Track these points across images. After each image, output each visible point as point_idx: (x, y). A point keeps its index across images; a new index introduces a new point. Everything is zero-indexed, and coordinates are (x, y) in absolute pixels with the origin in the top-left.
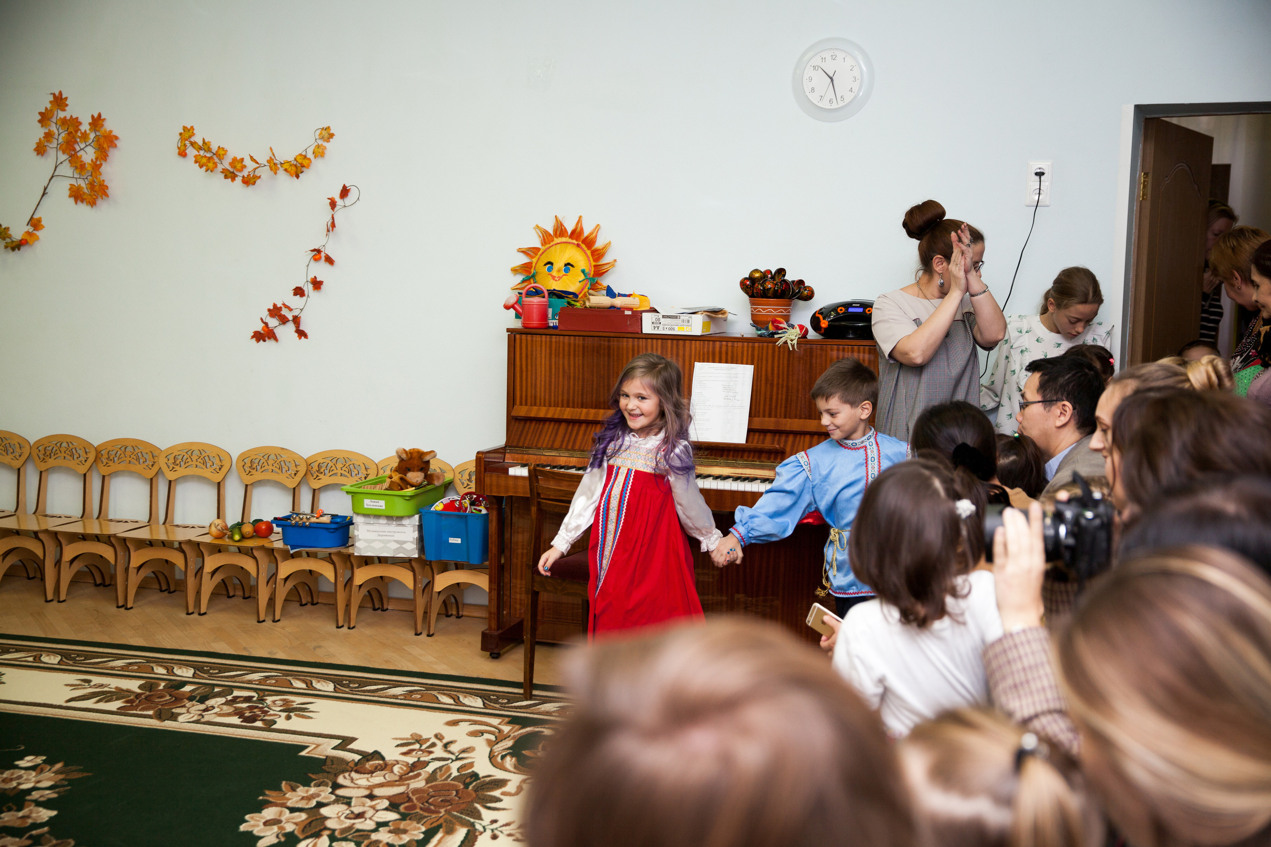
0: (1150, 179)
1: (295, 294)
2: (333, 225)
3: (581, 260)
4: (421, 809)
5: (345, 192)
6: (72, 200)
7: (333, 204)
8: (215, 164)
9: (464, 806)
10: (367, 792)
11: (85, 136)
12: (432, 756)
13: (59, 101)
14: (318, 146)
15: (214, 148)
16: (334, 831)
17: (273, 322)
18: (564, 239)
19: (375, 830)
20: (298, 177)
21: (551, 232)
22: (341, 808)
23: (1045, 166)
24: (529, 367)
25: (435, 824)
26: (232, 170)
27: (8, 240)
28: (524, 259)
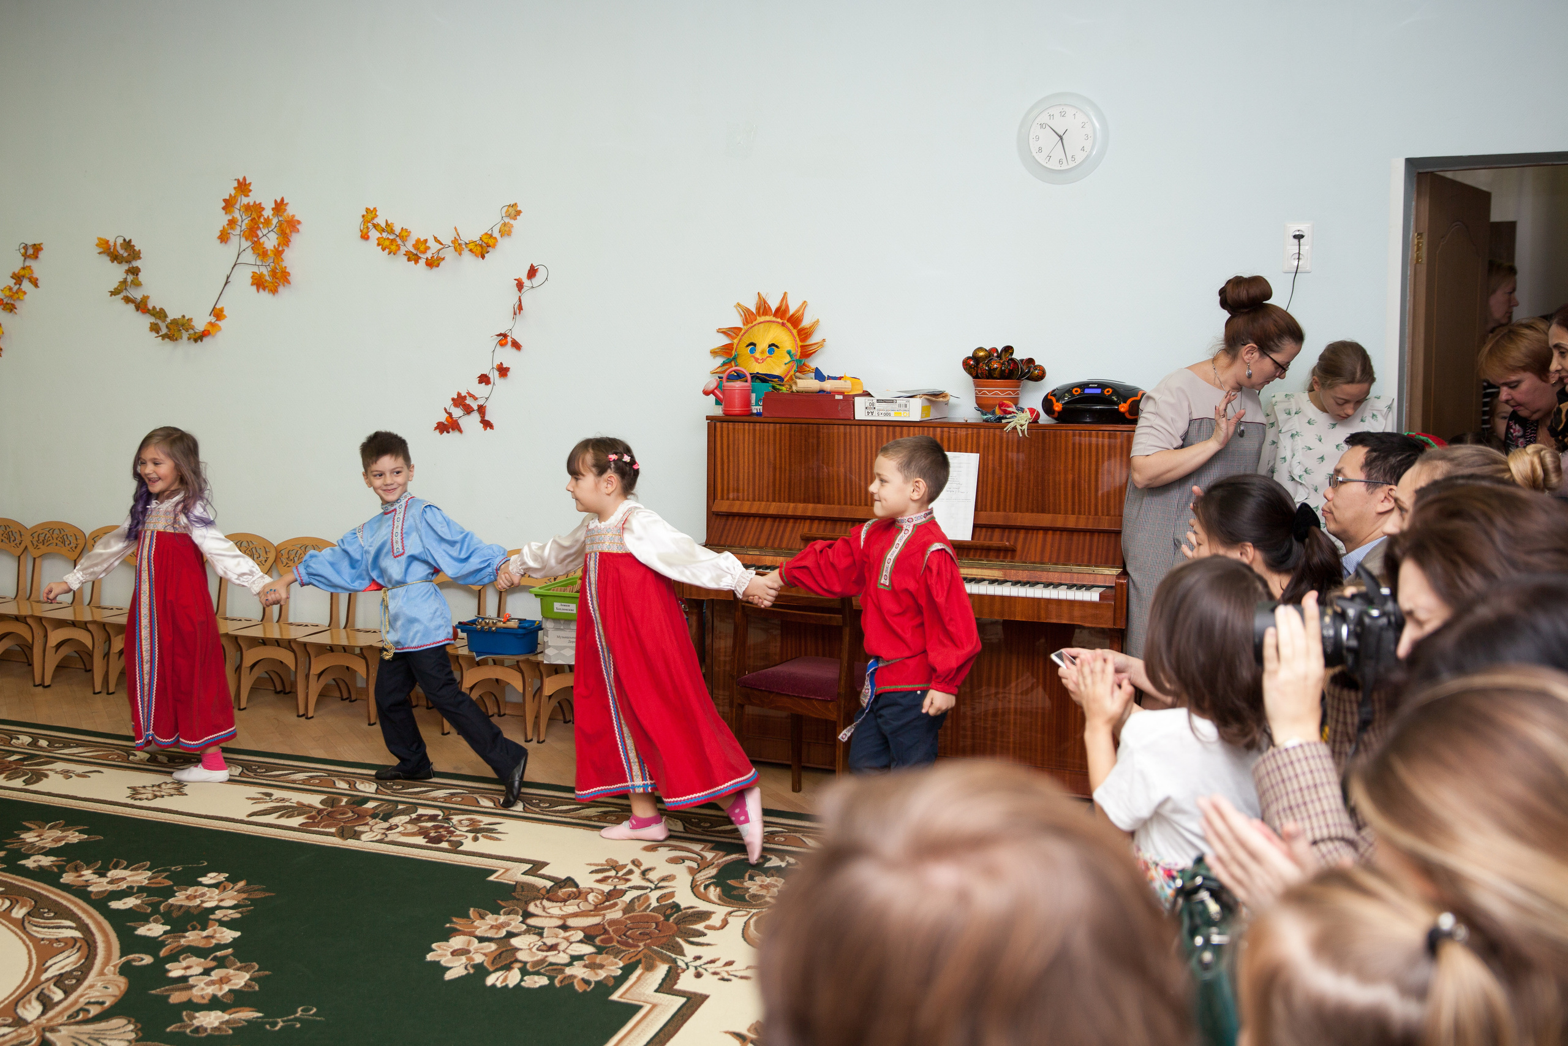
0: (1425, 240)
1: (480, 382)
2: (520, 308)
3: (787, 340)
4: (618, 942)
5: (532, 272)
6: (254, 288)
7: (520, 285)
8: (398, 246)
9: (664, 940)
10: (560, 922)
11: (268, 221)
12: (629, 884)
13: (243, 187)
14: (505, 224)
15: (398, 231)
16: (525, 963)
17: (457, 412)
18: (767, 318)
19: (570, 964)
20: (483, 257)
21: (754, 310)
22: (532, 938)
23: (1303, 227)
24: (731, 458)
25: (634, 960)
26: (415, 252)
27: (191, 332)
28: (725, 341)
